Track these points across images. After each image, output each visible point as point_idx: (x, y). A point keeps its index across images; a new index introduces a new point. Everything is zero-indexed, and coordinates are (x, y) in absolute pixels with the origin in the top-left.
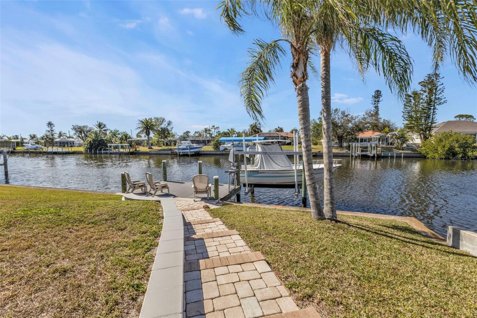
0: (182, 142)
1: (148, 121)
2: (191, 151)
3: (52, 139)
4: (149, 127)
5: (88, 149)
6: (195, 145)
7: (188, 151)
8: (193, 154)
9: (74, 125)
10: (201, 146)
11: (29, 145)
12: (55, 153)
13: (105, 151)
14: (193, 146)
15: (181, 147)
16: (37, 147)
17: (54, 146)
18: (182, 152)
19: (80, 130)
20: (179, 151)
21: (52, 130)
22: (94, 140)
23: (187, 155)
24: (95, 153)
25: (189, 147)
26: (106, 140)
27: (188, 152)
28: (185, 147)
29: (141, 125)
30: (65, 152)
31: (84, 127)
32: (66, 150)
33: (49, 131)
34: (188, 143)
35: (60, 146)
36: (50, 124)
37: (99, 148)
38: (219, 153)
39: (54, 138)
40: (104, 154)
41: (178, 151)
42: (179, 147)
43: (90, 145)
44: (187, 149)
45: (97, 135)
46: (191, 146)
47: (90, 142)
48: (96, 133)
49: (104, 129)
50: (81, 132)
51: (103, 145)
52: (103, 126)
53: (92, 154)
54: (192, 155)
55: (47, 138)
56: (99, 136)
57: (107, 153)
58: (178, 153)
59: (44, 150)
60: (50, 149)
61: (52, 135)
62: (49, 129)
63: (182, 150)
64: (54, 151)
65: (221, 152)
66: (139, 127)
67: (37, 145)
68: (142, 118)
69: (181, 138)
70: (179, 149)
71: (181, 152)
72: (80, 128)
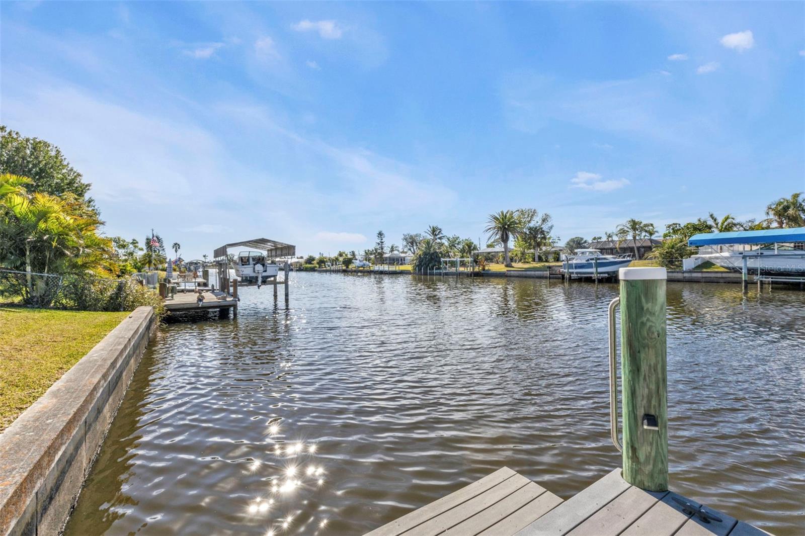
0: (576, 251)
1: (506, 216)
2: (600, 270)
3: (381, 254)
4: (506, 227)
5: (418, 266)
6: (610, 258)
7: (593, 270)
8: (602, 278)
9: (406, 233)
10: (628, 259)
11: (358, 261)
12: (382, 273)
13: (438, 271)
14: (605, 259)
15: (574, 262)
16: (364, 265)
17: (383, 263)
18: (577, 273)
19: (412, 241)
20: (570, 271)
21: (382, 242)
22: (425, 254)
23: (589, 280)
24: (426, 274)
25: (593, 262)
26: (441, 253)
27: (592, 273)
28: (584, 261)
29: (493, 224)
30: (392, 271)
31: (416, 236)
32: (392, 268)
33: (379, 244)
34: (590, 252)
35: (389, 264)
36: (380, 234)
37: (430, 265)
38: (679, 276)
39: (384, 253)
40: (437, 274)
41: (566, 271)
42: (570, 262)
43: (419, 262)
44: (589, 266)
45: (428, 245)
46: (599, 259)
47: (420, 256)
48: (428, 243)
49: (438, 236)
50: (412, 243)
51: (436, 261)
52: (439, 231)
53: (421, 274)
54: (601, 281)
55: (376, 252)
56: (431, 247)
57: (440, 274)
58: (567, 276)
59: (372, 269)
60: (377, 268)
61: (382, 249)
62: (379, 241)
63: (576, 268)
64: (381, 269)
65: (686, 275)
66: (490, 229)
67: (364, 262)
68: (496, 212)
69: (572, 244)
70: (570, 266)
71: (573, 273)
72: (411, 237)
